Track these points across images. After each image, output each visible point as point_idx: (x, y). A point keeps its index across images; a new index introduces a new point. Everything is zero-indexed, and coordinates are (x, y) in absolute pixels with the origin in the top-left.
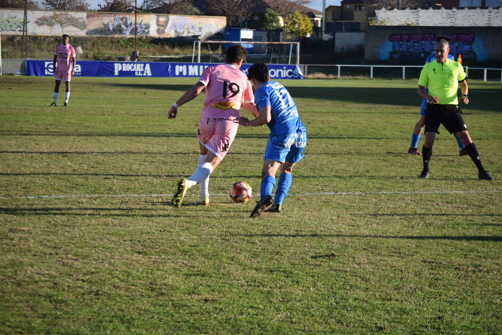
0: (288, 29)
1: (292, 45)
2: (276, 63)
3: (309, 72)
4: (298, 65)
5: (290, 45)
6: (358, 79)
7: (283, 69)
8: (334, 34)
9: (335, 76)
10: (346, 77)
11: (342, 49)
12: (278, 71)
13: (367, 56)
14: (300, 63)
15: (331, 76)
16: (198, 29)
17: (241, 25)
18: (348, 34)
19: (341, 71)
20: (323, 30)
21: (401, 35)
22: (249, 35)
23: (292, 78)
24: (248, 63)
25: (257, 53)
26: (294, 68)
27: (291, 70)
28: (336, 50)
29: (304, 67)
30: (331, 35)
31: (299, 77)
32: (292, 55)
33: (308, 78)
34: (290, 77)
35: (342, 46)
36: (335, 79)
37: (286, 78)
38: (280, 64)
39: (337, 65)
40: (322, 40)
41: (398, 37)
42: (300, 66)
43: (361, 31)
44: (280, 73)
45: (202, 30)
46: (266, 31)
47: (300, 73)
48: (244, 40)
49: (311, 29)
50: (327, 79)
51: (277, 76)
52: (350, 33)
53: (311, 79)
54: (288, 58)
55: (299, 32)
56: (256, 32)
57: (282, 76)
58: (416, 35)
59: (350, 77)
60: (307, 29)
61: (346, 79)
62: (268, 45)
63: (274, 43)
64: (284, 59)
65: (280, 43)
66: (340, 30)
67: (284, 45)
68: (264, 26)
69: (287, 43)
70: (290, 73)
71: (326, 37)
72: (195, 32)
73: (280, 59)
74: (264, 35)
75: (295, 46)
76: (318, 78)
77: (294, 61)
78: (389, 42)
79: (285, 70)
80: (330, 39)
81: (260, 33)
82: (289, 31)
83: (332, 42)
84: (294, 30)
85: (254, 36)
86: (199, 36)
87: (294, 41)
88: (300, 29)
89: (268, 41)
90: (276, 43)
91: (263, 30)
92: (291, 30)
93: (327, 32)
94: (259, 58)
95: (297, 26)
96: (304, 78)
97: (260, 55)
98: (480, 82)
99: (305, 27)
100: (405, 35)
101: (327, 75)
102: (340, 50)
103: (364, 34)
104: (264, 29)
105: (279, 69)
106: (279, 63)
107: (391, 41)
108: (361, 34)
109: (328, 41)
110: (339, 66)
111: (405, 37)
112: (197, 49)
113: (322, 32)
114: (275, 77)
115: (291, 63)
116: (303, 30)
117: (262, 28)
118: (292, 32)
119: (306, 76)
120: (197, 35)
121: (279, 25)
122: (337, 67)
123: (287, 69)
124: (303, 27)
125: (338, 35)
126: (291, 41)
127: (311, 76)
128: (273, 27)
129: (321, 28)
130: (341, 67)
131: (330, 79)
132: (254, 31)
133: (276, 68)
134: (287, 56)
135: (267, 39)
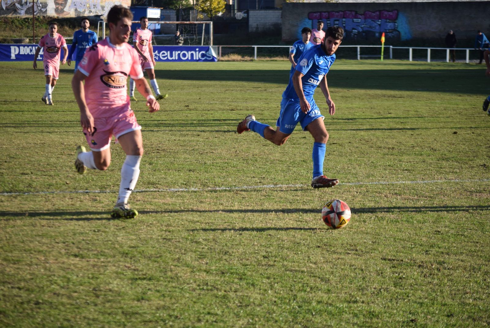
0: (199, 8)
1: (204, 25)
2: (188, 45)
3: (223, 54)
4: (211, 47)
5: (202, 24)
6: (276, 61)
7: (196, 51)
8: (247, 13)
9: (251, 58)
10: (263, 59)
11: (257, 28)
12: (190, 53)
13: (285, 36)
14: (214, 44)
15: (247, 58)
16: (100, 8)
17: (147, 3)
18: (263, 12)
19: (258, 52)
20: (236, 8)
21: (320, 12)
22: (155, 14)
23: (206, 60)
24: (157, 44)
25: (165, 34)
26: (208, 50)
27: (204, 52)
28: (250, 30)
29: (219, 48)
30: (244, 13)
31: (213, 60)
32: (204, 36)
33: (222, 61)
34: (203, 59)
35: (257, 25)
36: (252, 61)
37: (199, 60)
38: (192, 46)
39: (253, 46)
40: (235, 18)
41: (318, 14)
42: (213, 48)
43: (277, 9)
44: (192, 55)
45: (105, 9)
46: (175, 10)
47: (214, 54)
48: (150, 19)
49: (224, 7)
50: (243, 61)
51: (190, 59)
52: (265, 11)
53: (226, 61)
54: (201, 39)
55: (211, 11)
56: (164, 11)
57: (195, 59)
58: (336, 12)
59: (268, 59)
60: (219, 8)
61: (263, 61)
62: (177, 25)
63: (185, 22)
64: (196, 40)
65: (192, 22)
66: (254, 8)
67: (195, 24)
68: (172, 4)
69: (199, 22)
70: (203, 55)
71: (239, 15)
72: (98, 12)
73: (192, 40)
74: (173, 14)
75: (208, 26)
76: (234, 61)
77: (207, 42)
78: (307, 20)
79: (197, 52)
80: (243, 18)
81: (168, 12)
82: (201, 9)
83: (246, 21)
84: (206, 8)
85: (161, 15)
86: (102, 15)
87: (206, 21)
88: (212, 7)
89: (178, 20)
90: (188, 22)
91: (172, 9)
92: (202, 8)
93: (239, 10)
94: (168, 39)
95: (208, 4)
96: (219, 61)
97: (169, 35)
98: (405, 62)
99: (218, 5)
100: (325, 12)
101: (243, 57)
102: (254, 29)
103: (281, 11)
104: (173, 7)
105: (191, 51)
106: (191, 44)
107: (309, 19)
108: (276, 11)
109: (241, 19)
110: (256, 47)
111: (324, 14)
112: (101, 29)
113: (234, 10)
114: (187, 60)
115: (204, 44)
116: (215, 8)
117: (171, 7)
118: (203, 11)
119: (222, 59)
120: (100, 14)
121: (189, 3)
122: (254, 48)
123: (199, 51)
124: (215, 5)
125: (251, 13)
126: (203, 21)
127: (226, 58)
128: (182, 5)
129: (233, 5)
130: (258, 48)
131: (246, 61)
132: (161, 10)
133: (188, 49)
134: (200, 37)
135: (175, 19)
